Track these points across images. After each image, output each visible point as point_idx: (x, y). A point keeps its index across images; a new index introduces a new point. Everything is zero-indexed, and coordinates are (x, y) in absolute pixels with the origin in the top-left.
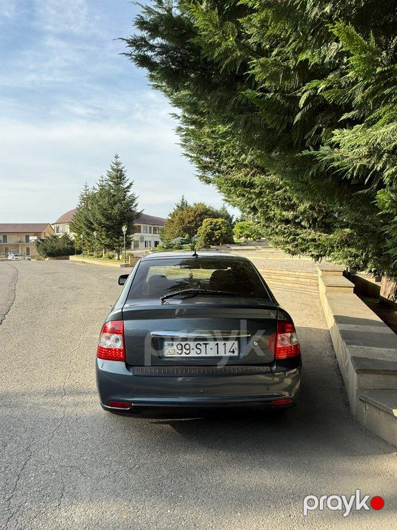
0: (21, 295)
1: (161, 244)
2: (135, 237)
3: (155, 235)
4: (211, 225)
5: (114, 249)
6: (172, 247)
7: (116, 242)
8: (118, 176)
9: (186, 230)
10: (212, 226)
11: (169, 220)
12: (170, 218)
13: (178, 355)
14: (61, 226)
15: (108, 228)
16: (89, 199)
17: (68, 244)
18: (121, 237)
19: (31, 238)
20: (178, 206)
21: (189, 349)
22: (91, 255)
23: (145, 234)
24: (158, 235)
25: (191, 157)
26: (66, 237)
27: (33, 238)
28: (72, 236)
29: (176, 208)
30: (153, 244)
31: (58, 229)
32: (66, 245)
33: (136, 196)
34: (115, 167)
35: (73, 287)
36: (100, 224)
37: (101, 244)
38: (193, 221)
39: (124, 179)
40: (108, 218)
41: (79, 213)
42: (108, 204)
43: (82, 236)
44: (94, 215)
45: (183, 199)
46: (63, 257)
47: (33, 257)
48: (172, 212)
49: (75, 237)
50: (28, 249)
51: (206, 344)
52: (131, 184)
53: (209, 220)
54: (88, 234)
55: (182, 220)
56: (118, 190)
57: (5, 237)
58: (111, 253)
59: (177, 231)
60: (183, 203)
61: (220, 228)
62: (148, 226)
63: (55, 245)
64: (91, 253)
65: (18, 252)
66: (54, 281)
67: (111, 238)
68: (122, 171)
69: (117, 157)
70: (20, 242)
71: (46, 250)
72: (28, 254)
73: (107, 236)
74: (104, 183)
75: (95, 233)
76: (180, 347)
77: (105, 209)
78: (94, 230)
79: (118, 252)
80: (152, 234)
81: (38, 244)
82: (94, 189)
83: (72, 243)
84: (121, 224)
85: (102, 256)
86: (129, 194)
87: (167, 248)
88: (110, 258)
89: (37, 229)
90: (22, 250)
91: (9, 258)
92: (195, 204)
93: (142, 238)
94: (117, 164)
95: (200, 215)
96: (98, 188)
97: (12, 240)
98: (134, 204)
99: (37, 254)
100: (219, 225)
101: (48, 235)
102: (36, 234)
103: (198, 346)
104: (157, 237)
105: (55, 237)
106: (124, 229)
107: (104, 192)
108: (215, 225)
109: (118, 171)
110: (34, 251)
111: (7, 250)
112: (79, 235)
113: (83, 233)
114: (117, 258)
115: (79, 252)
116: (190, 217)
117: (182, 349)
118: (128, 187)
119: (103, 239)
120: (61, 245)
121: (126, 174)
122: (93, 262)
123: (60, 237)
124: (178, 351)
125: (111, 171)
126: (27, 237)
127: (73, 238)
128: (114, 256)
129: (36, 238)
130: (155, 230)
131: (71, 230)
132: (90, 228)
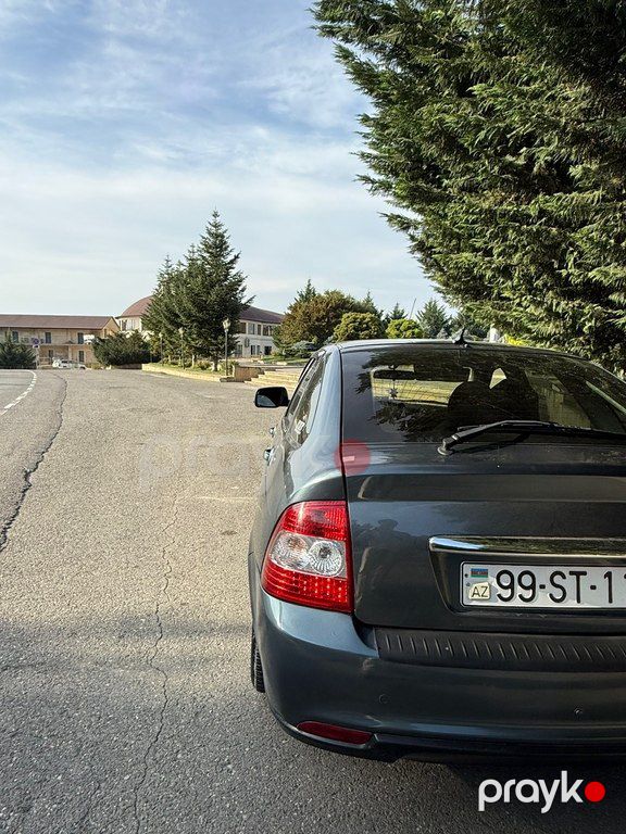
0: (70, 420)
1: (275, 350)
2: (240, 338)
3: (265, 337)
4: (354, 322)
5: (210, 355)
6: (293, 355)
7: (212, 344)
8: (217, 245)
9: (313, 330)
10: (357, 324)
11: (289, 315)
12: (290, 312)
13: (501, 603)
14: (129, 320)
15: (202, 323)
16: (171, 280)
17: (140, 347)
18: (220, 337)
19: (85, 337)
20: (301, 295)
21: (533, 587)
22: (174, 364)
23: (253, 336)
24: (271, 338)
25: (373, 182)
26: (137, 336)
27: (88, 338)
28: (146, 335)
29: (298, 298)
30: (262, 350)
31: (124, 324)
32: (136, 348)
33: (243, 276)
34: (213, 230)
35: (152, 410)
36: (189, 316)
37: (191, 347)
38: (323, 318)
39: (226, 249)
40: (201, 307)
41: (156, 301)
42: (201, 287)
43: (160, 335)
44: (180, 303)
45: (309, 285)
46: (132, 366)
47: (89, 365)
48: (293, 304)
49: (151, 336)
50: (81, 354)
51: (578, 574)
52: (236, 257)
53: (352, 315)
54: (170, 332)
55: (308, 316)
56: (217, 266)
57: (48, 335)
58: (204, 361)
59: (300, 332)
60: (309, 291)
61: (368, 328)
62: (256, 324)
63: (120, 347)
64: (174, 361)
65: (67, 356)
66: (122, 399)
67: (206, 338)
68: (223, 237)
69: (215, 215)
70: (70, 342)
71: (107, 354)
72: (81, 360)
73: (200, 335)
74: (196, 256)
75: (181, 331)
76: (505, 580)
77: (196, 295)
78: (179, 325)
79: (216, 359)
80: (261, 336)
81: (95, 345)
82: (181, 264)
83: (146, 345)
84: (220, 318)
85: (190, 365)
86: (233, 272)
87: (286, 356)
88: (203, 368)
89: (93, 325)
90: (73, 355)
91: (54, 365)
92: (327, 293)
93: (247, 341)
94: (215, 226)
95: (334, 309)
96: (186, 263)
97: (58, 339)
98: (240, 288)
99: (95, 360)
100: (367, 323)
101: (111, 333)
102: (92, 331)
103: (558, 579)
104: (269, 341)
105: (121, 336)
106: (226, 324)
107: (195, 269)
108: (360, 323)
109: (217, 236)
110: (90, 356)
111: (51, 354)
112: (157, 334)
113: (163, 330)
114: (213, 368)
115: (156, 360)
116: (319, 311)
117: (511, 586)
118: (232, 262)
119: (193, 340)
120: (129, 349)
121: (229, 241)
122: (178, 374)
123: (128, 336)
124: (501, 591)
125: (207, 235)
126: (80, 336)
127: (148, 338)
128: (208, 366)
129: (92, 337)
130: (266, 330)
131: (145, 326)
132: (172, 322)
